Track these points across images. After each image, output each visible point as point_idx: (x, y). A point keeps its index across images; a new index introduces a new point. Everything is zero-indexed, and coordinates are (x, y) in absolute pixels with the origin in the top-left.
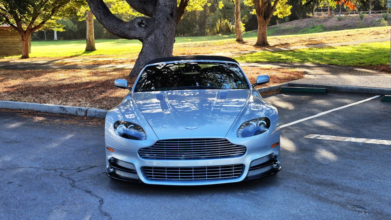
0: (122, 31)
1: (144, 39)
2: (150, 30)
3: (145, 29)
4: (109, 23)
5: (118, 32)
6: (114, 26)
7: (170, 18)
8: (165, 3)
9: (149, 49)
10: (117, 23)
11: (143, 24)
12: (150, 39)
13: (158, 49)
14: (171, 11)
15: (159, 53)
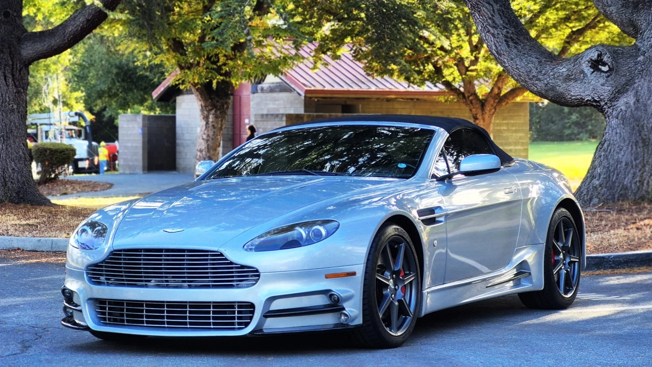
0: (548, 83)
1: (606, 104)
2: (624, 79)
3: (608, 76)
4: (518, 62)
5: (540, 85)
6: (530, 71)
9: (618, 131)
10: (540, 62)
11: (604, 64)
12: (621, 103)
13: (643, 133)
15: (644, 141)
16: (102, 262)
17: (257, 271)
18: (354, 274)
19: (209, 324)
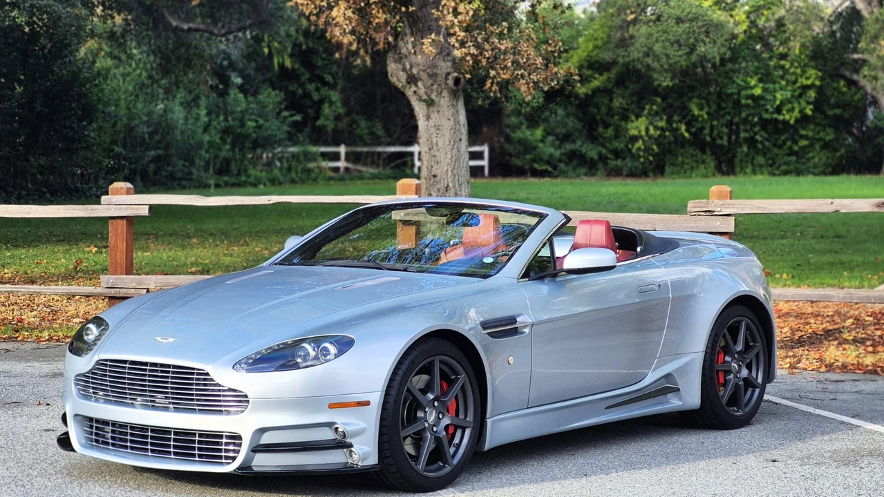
16: (88, 372)
17: (246, 396)
18: (368, 403)
19: (194, 455)
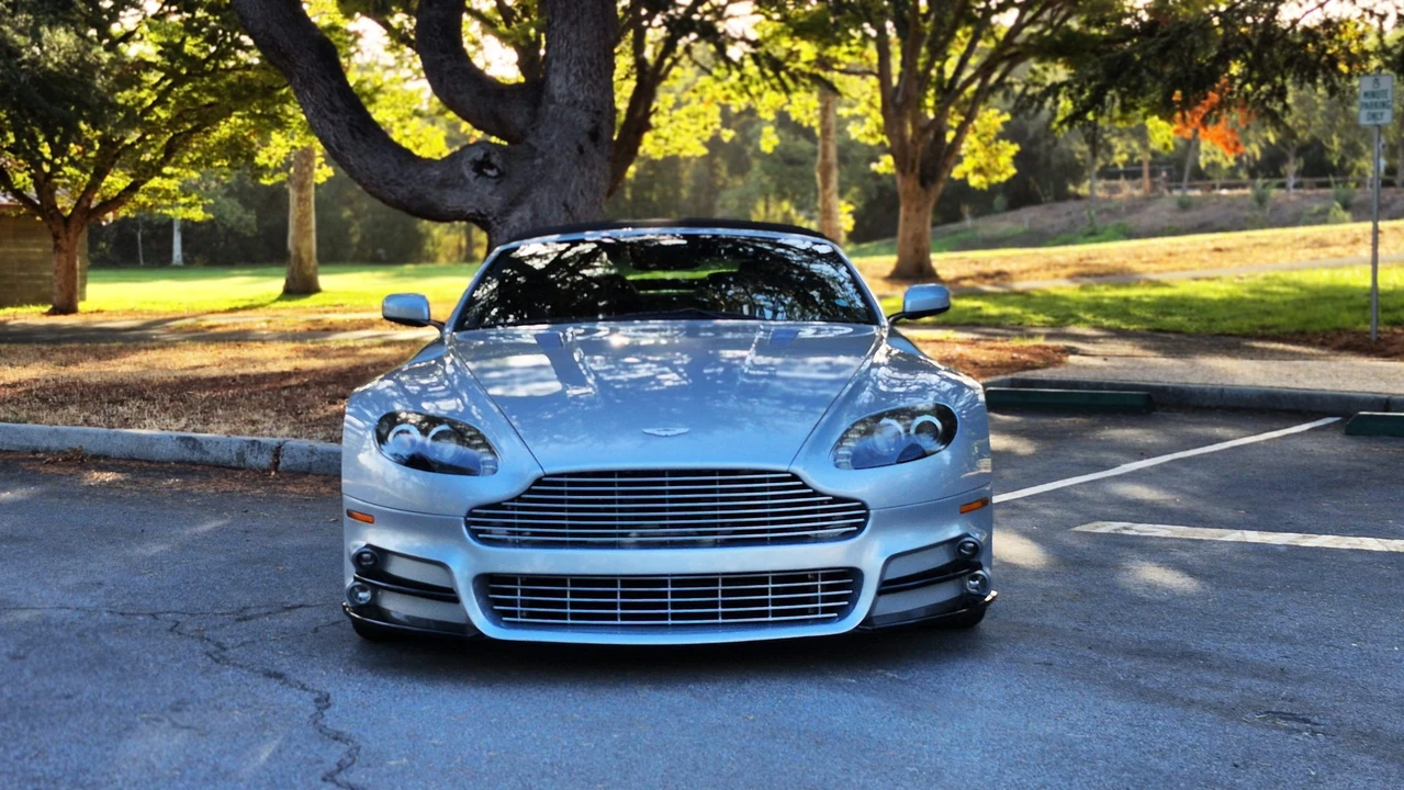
0: (414, 190)
1: (494, 219)
2: (517, 187)
4: (369, 160)
6: (386, 173)
7: (588, 146)
8: (571, 94)
11: (491, 167)
14: (593, 121)
17: (863, 506)
19: (766, 614)
